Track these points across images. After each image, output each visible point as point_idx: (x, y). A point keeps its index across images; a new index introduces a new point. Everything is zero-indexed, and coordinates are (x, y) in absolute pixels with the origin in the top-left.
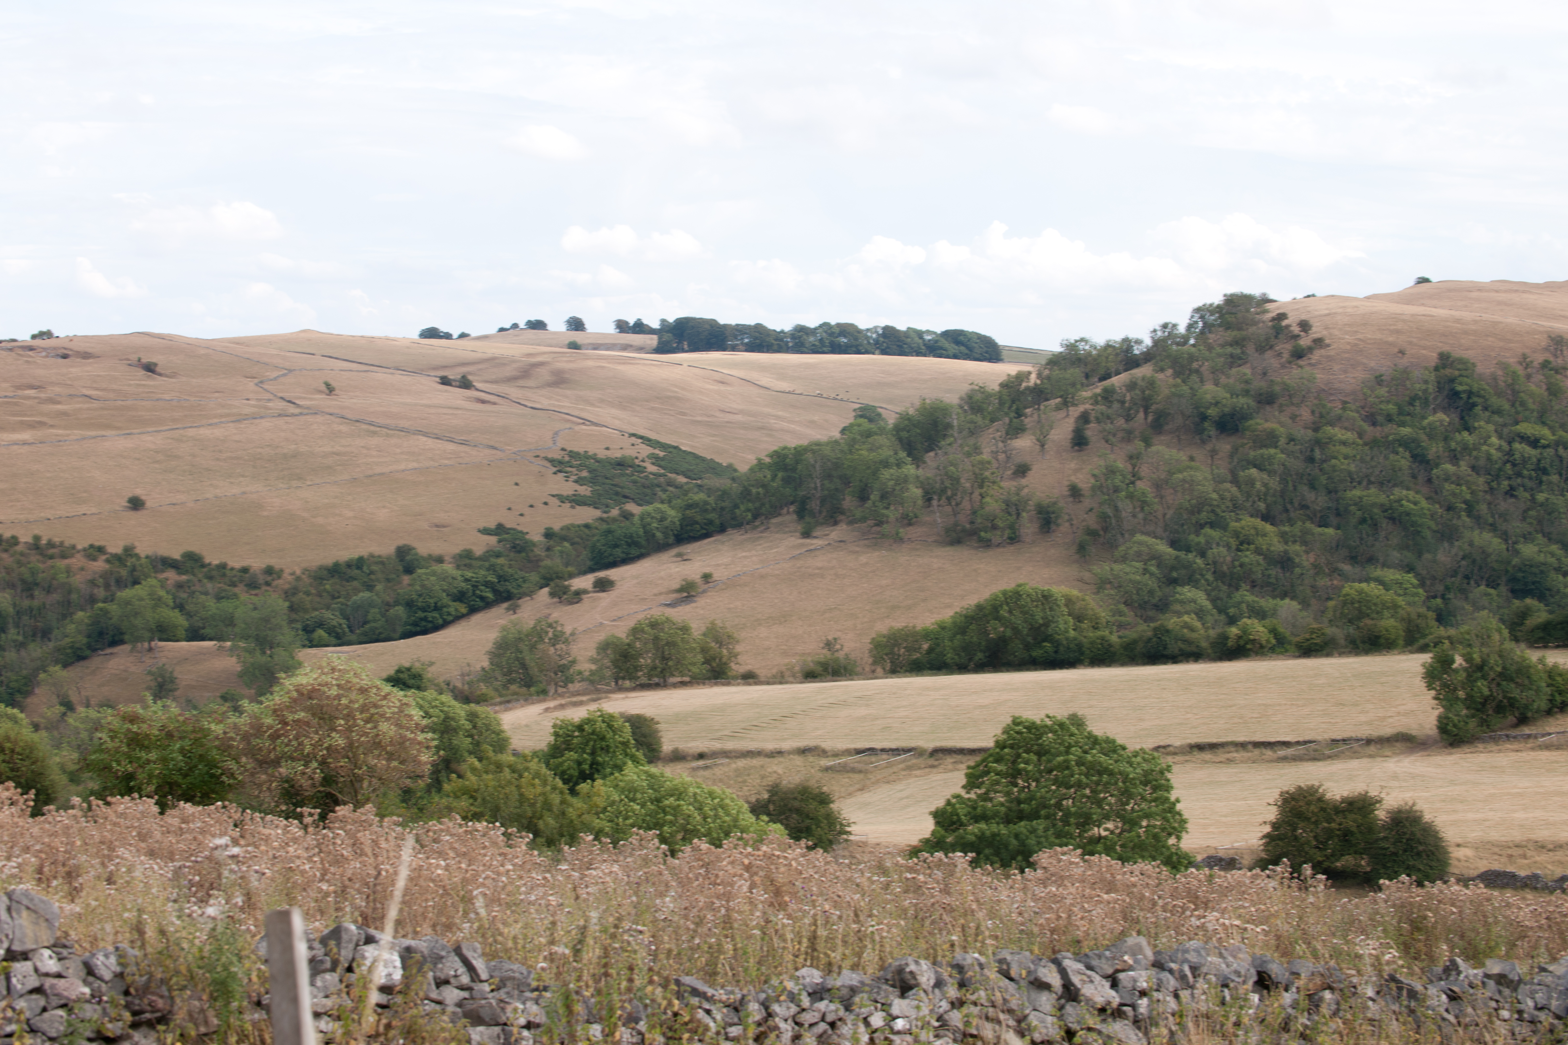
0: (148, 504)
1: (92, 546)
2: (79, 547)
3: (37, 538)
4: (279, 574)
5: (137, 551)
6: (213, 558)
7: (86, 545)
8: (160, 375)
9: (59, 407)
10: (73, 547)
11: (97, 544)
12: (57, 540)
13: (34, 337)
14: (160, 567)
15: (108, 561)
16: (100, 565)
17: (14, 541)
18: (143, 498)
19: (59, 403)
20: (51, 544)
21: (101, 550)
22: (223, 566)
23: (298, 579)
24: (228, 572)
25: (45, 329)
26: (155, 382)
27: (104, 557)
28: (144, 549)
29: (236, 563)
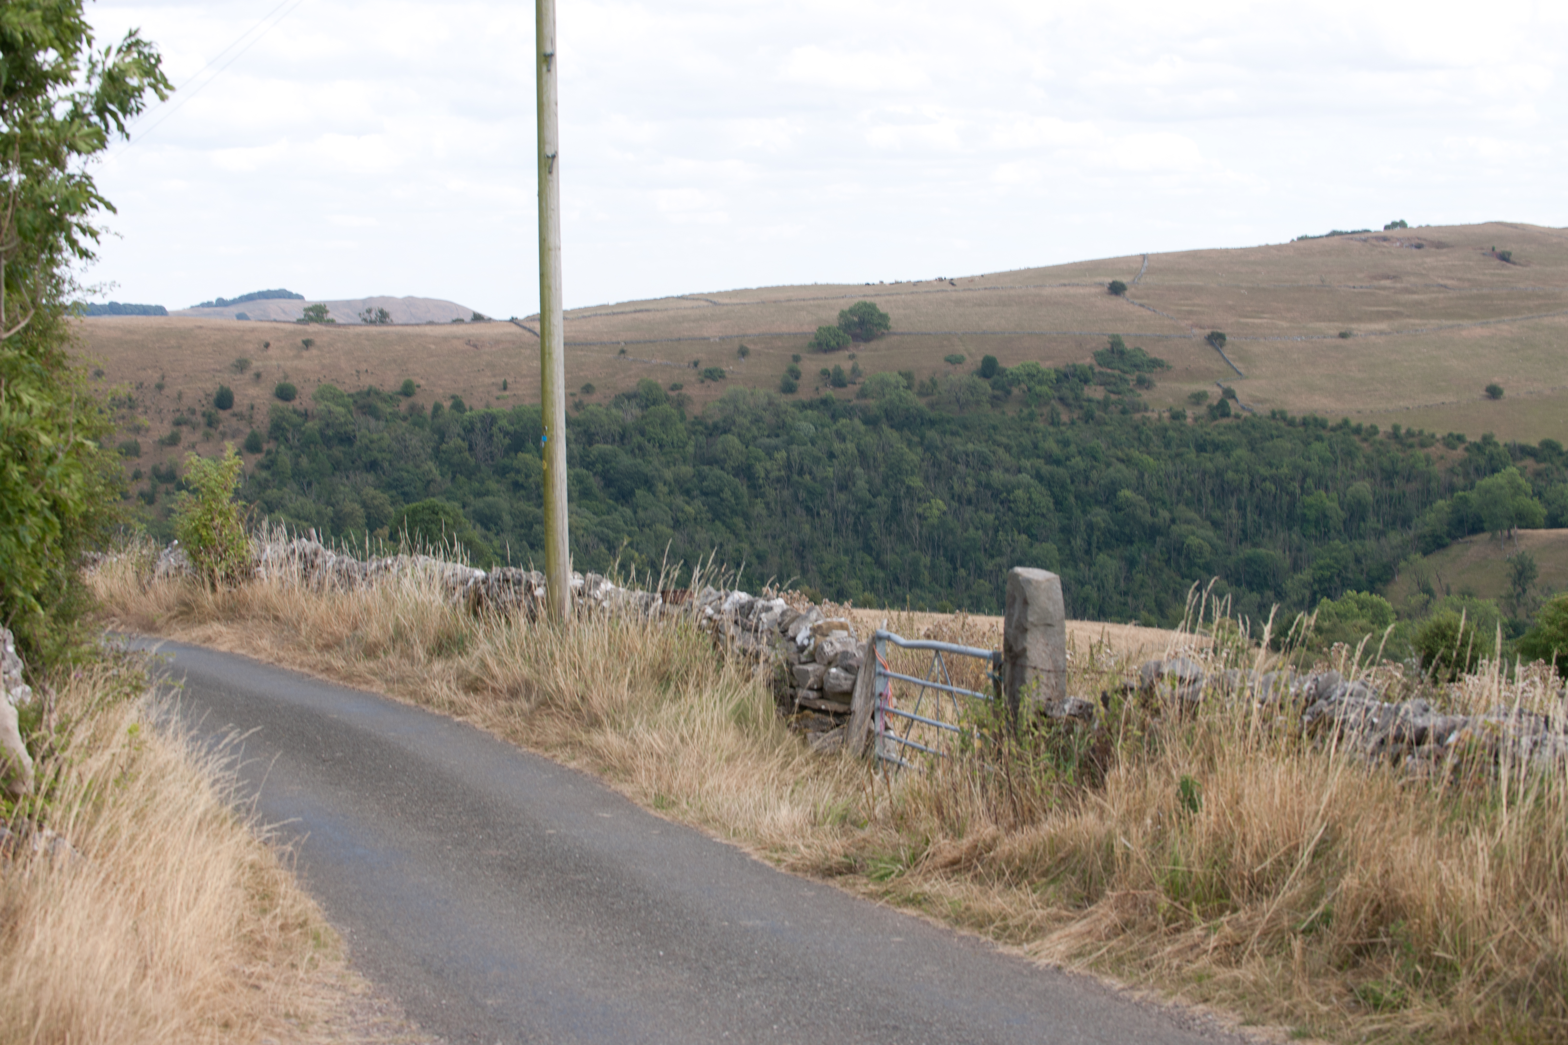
0: (1506, 393)
1: (1450, 435)
2: (1438, 436)
3: (1396, 428)
5: (1496, 439)
7: (1445, 434)
8: (1514, 263)
9: (1416, 297)
10: (1433, 436)
11: (1456, 433)
12: (1415, 429)
13: (1387, 228)
14: (1518, 454)
15: (1467, 449)
16: (1459, 452)
17: (1374, 430)
18: (1501, 386)
19: (1414, 293)
20: (1410, 434)
21: (1460, 439)
25: (1398, 220)
26: (1509, 270)
27: (1463, 446)
28: (1502, 437)
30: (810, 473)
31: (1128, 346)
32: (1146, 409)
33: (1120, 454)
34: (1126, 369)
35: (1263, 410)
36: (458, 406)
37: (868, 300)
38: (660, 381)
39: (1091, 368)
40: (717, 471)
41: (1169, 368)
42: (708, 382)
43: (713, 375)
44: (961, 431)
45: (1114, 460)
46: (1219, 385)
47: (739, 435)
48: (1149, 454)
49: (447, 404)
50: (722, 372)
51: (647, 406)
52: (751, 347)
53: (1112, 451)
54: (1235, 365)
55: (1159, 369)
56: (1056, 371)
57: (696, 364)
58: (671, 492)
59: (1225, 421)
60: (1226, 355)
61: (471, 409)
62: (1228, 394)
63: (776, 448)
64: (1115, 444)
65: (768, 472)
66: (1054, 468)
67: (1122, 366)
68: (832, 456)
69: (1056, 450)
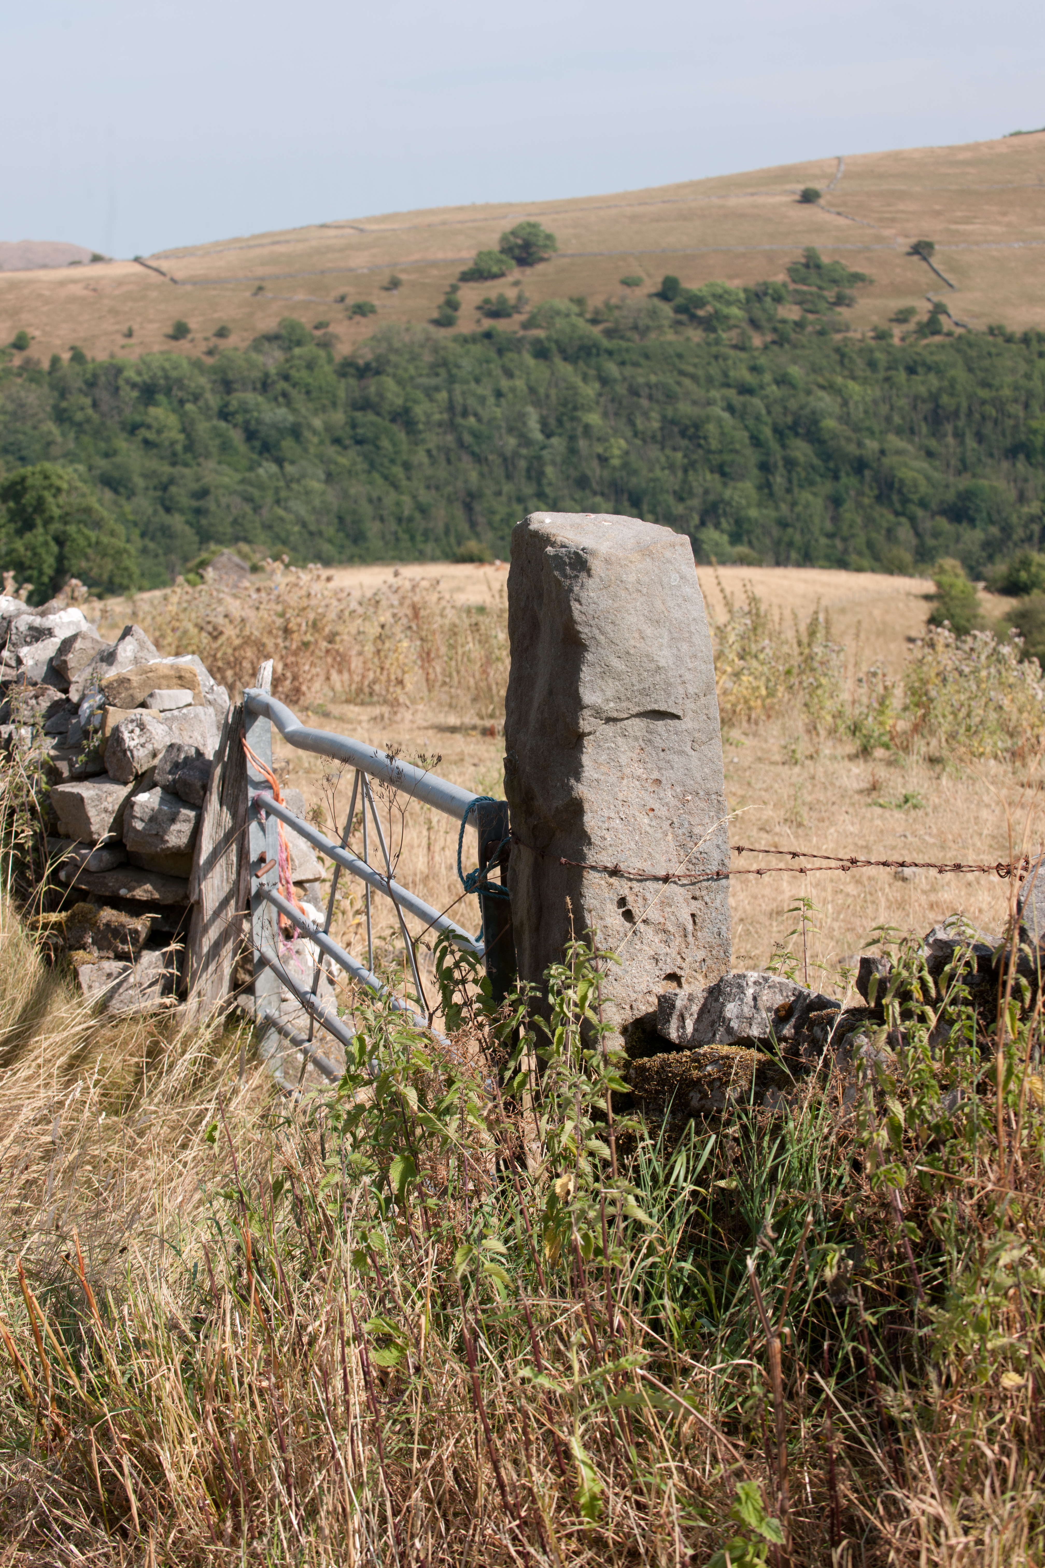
30: (476, 415)
31: (825, 260)
32: (847, 329)
33: (821, 380)
34: (824, 285)
35: (979, 325)
36: (78, 357)
37: (532, 219)
38: (304, 320)
39: (784, 285)
40: (371, 417)
41: (871, 282)
42: (358, 318)
43: (361, 310)
44: (642, 361)
45: (815, 388)
46: (929, 300)
47: (394, 376)
48: (854, 378)
49: (66, 356)
50: (373, 306)
51: (290, 349)
52: (403, 277)
53: (813, 377)
54: (946, 276)
55: (860, 284)
56: (746, 290)
57: (342, 299)
58: (322, 442)
59: (937, 339)
60: (935, 266)
61: (93, 360)
62: (939, 309)
63: (437, 389)
64: (815, 369)
65: (428, 416)
66: (747, 398)
67: (819, 282)
68: (499, 394)
69: (749, 378)
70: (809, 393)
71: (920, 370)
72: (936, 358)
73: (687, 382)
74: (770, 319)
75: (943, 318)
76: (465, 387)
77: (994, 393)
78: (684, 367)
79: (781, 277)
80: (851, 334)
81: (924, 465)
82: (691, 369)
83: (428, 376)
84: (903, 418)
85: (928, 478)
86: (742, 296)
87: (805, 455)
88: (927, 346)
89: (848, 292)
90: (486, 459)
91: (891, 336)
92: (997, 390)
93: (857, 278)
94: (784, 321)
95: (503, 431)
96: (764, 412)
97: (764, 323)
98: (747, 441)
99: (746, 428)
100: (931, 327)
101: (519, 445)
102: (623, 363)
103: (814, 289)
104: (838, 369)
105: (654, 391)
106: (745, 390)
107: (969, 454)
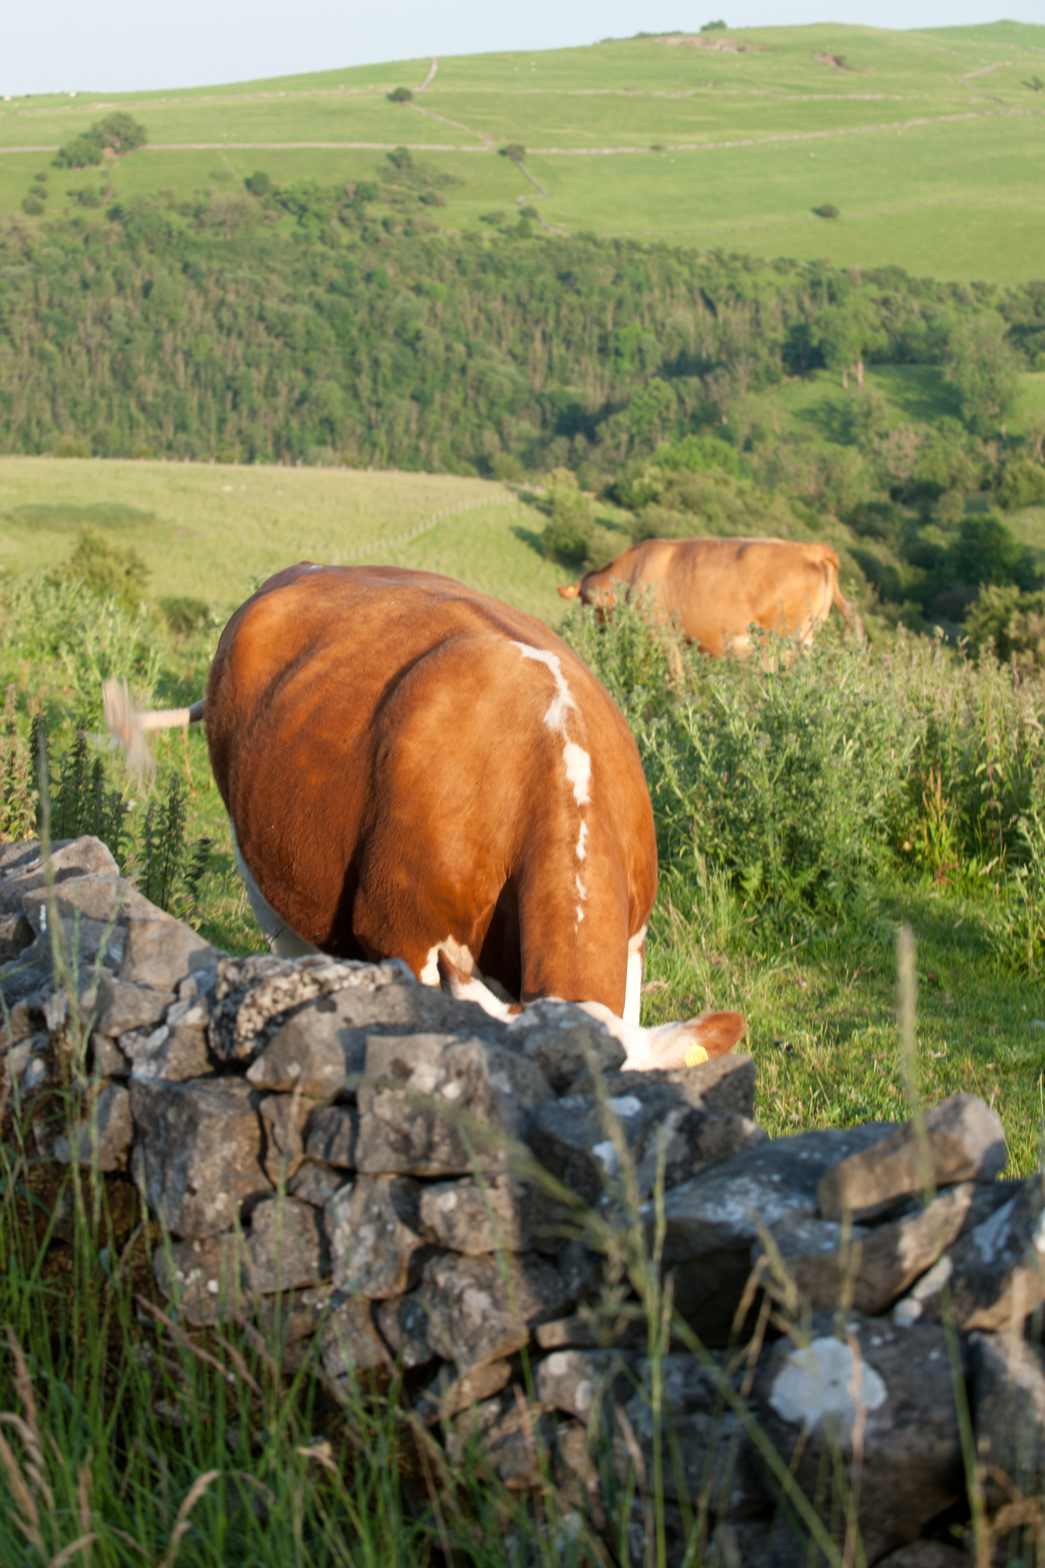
0: (842, 212)
1: (782, 260)
2: (768, 260)
3: (719, 250)
4: (992, 290)
5: (830, 263)
6: (916, 271)
7: (776, 257)
8: (848, 68)
9: (738, 106)
10: (761, 260)
11: (787, 256)
12: (741, 252)
13: (704, 29)
14: (859, 281)
15: (798, 274)
16: (792, 279)
17: (694, 254)
18: (835, 205)
19: (737, 101)
20: (734, 257)
21: (792, 263)
22: (927, 283)
23: (1014, 296)
24: (934, 288)
25: (715, 19)
26: (846, 76)
27: (795, 271)
28: (837, 262)
29: (942, 278)
31: (417, 160)
32: (436, 230)
33: (409, 280)
34: (414, 185)
35: (569, 231)
37: (124, 110)
39: (374, 184)
41: (462, 184)
44: (230, 256)
45: (403, 287)
46: (518, 203)
48: (442, 280)
53: (401, 277)
54: (537, 180)
55: (451, 186)
56: (335, 188)
59: (527, 243)
60: (525, 170)
62: (528, 213)
63: (22, 277)
64: (405, 271)
65: (13, 304)
66: (335, 297)
67: (408, 182)
68: (85, 285)
69: (337, 275)
70: (397, 292)
71: (510, 273)
72: (525, 262)
73: (274, 279)
74: (360, 218)
75: (532, 222)
76: (52, 277)
77: (582, 300)
78: (271, 263)
79: (370, 177)
80: (440, 236)
81: (511, 368)
82: (278, 265)
83: (14, 264)
84: (490, 320)
85: (514, 382)
86: (333, 194)
87: (392, 356)
88: (517, 249)
89: (438, 193)
90: (70, 351)
91: (481, 239)
92: (587, 297)
93: (447, 180)
94: (373, 221)
95: (89, 322)
96: (351, 311)
97: (353, 221)
98: (333, 340)
99: (333, 326)
100: (522, 231)
101: (103, 337)
102: (210, 257)
103: (404, 189)
104: (427, 269)
105: (241, 287)
106: (332, 288)
107: (556, 360)
